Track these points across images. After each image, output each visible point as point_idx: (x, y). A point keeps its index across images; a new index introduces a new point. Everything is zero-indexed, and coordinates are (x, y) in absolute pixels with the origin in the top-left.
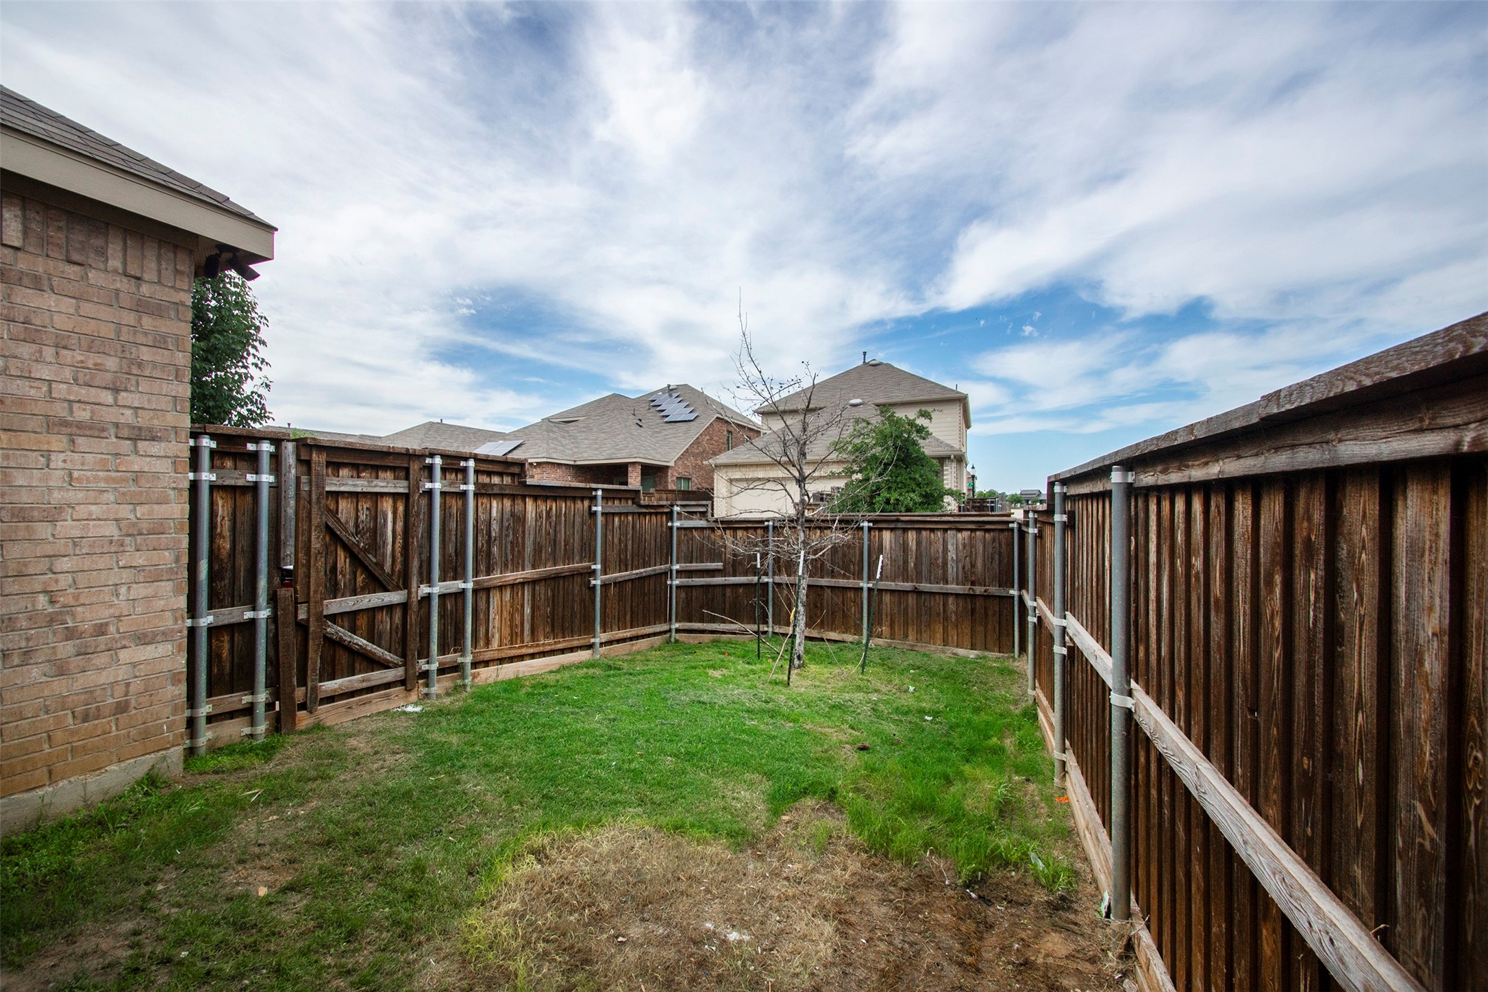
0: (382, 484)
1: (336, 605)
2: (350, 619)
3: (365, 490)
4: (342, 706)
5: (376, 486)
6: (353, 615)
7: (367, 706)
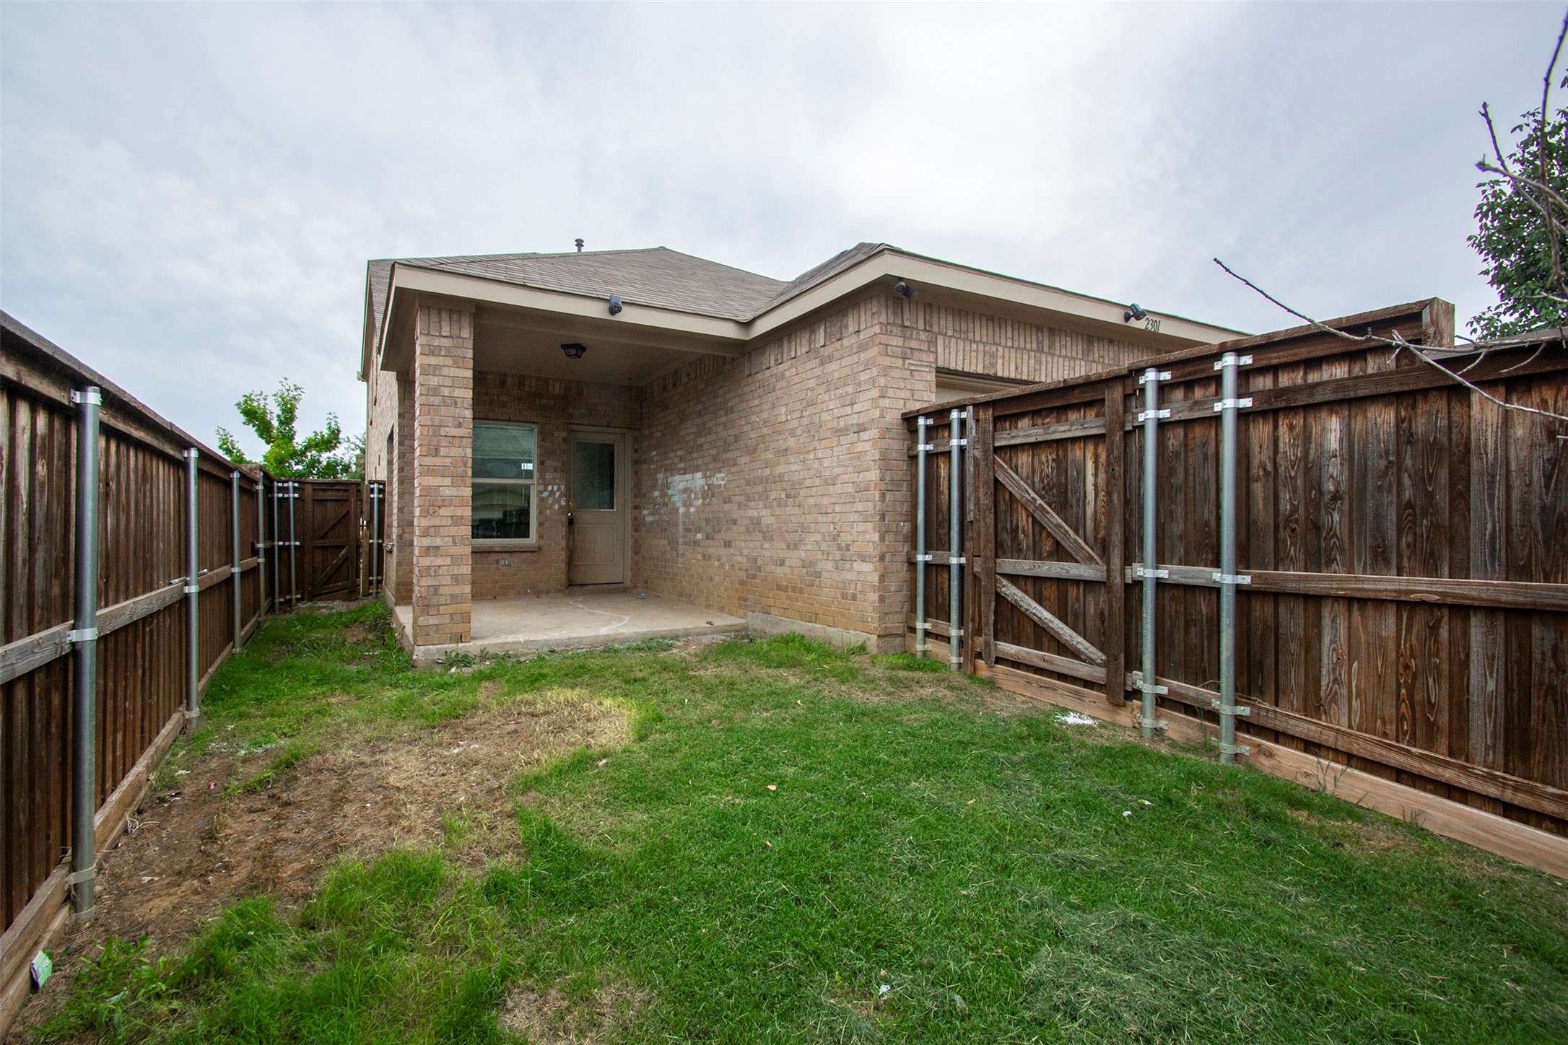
0: (1063, 428)
1: (1009, 565)
2: (1036, 585)
3: (1040, 439)
4: (1022, 677)
5: (1054, 432)
6: (1037, 580)
7: (1050, 693)
